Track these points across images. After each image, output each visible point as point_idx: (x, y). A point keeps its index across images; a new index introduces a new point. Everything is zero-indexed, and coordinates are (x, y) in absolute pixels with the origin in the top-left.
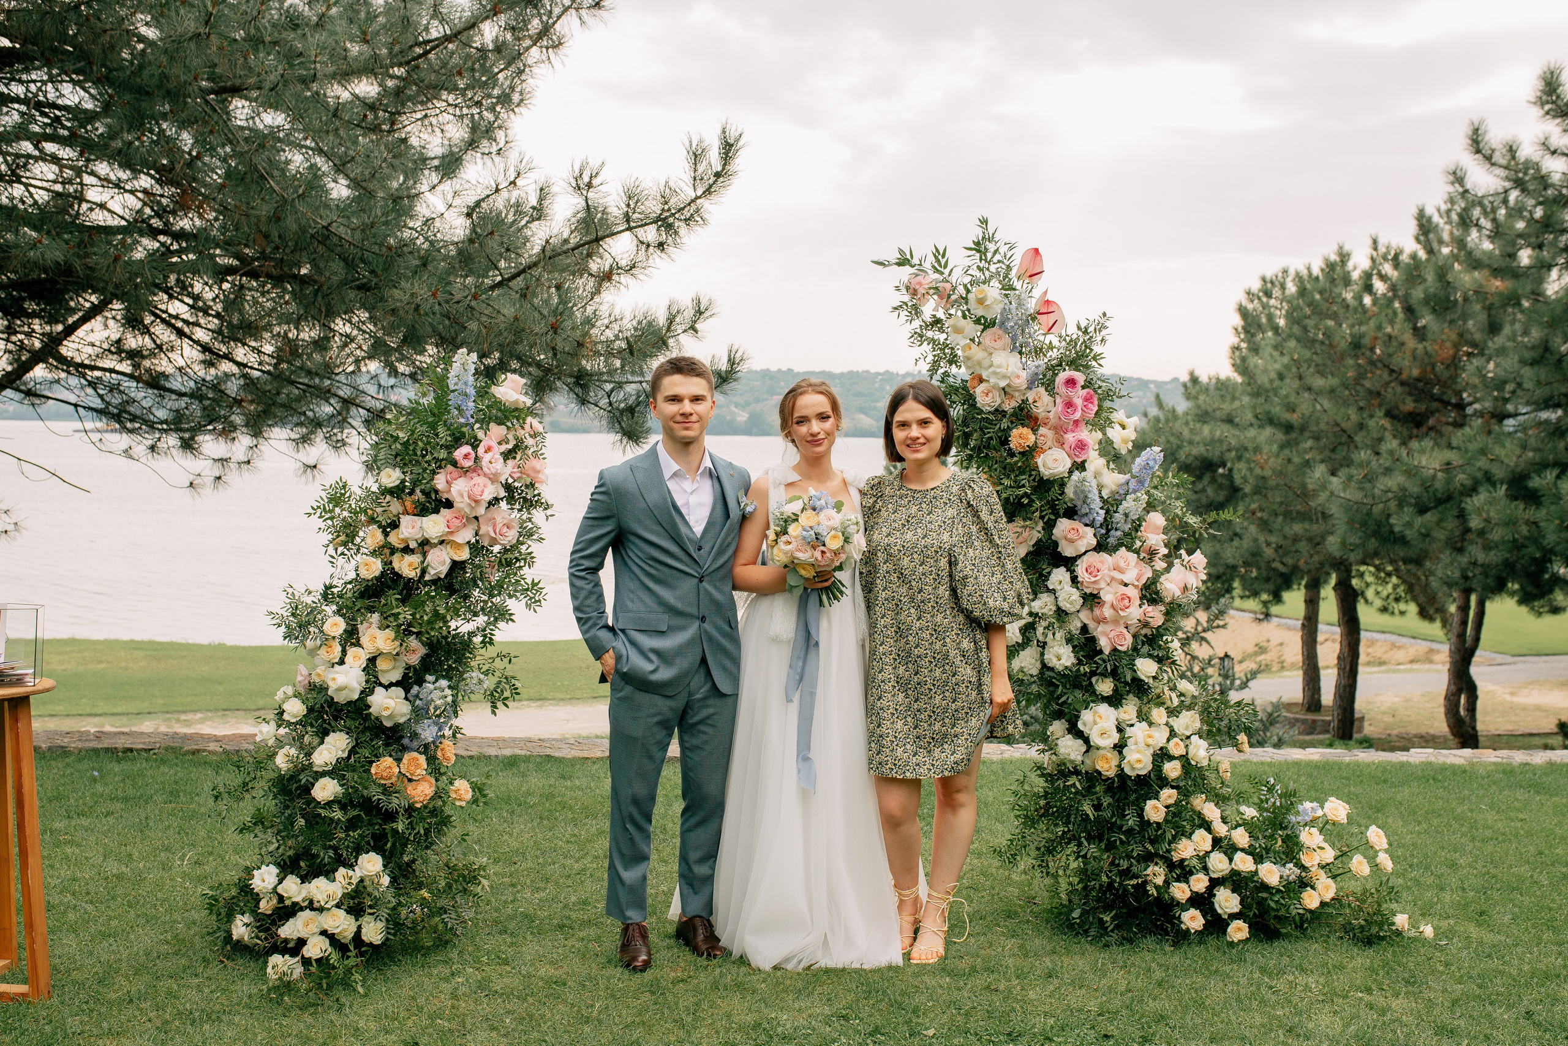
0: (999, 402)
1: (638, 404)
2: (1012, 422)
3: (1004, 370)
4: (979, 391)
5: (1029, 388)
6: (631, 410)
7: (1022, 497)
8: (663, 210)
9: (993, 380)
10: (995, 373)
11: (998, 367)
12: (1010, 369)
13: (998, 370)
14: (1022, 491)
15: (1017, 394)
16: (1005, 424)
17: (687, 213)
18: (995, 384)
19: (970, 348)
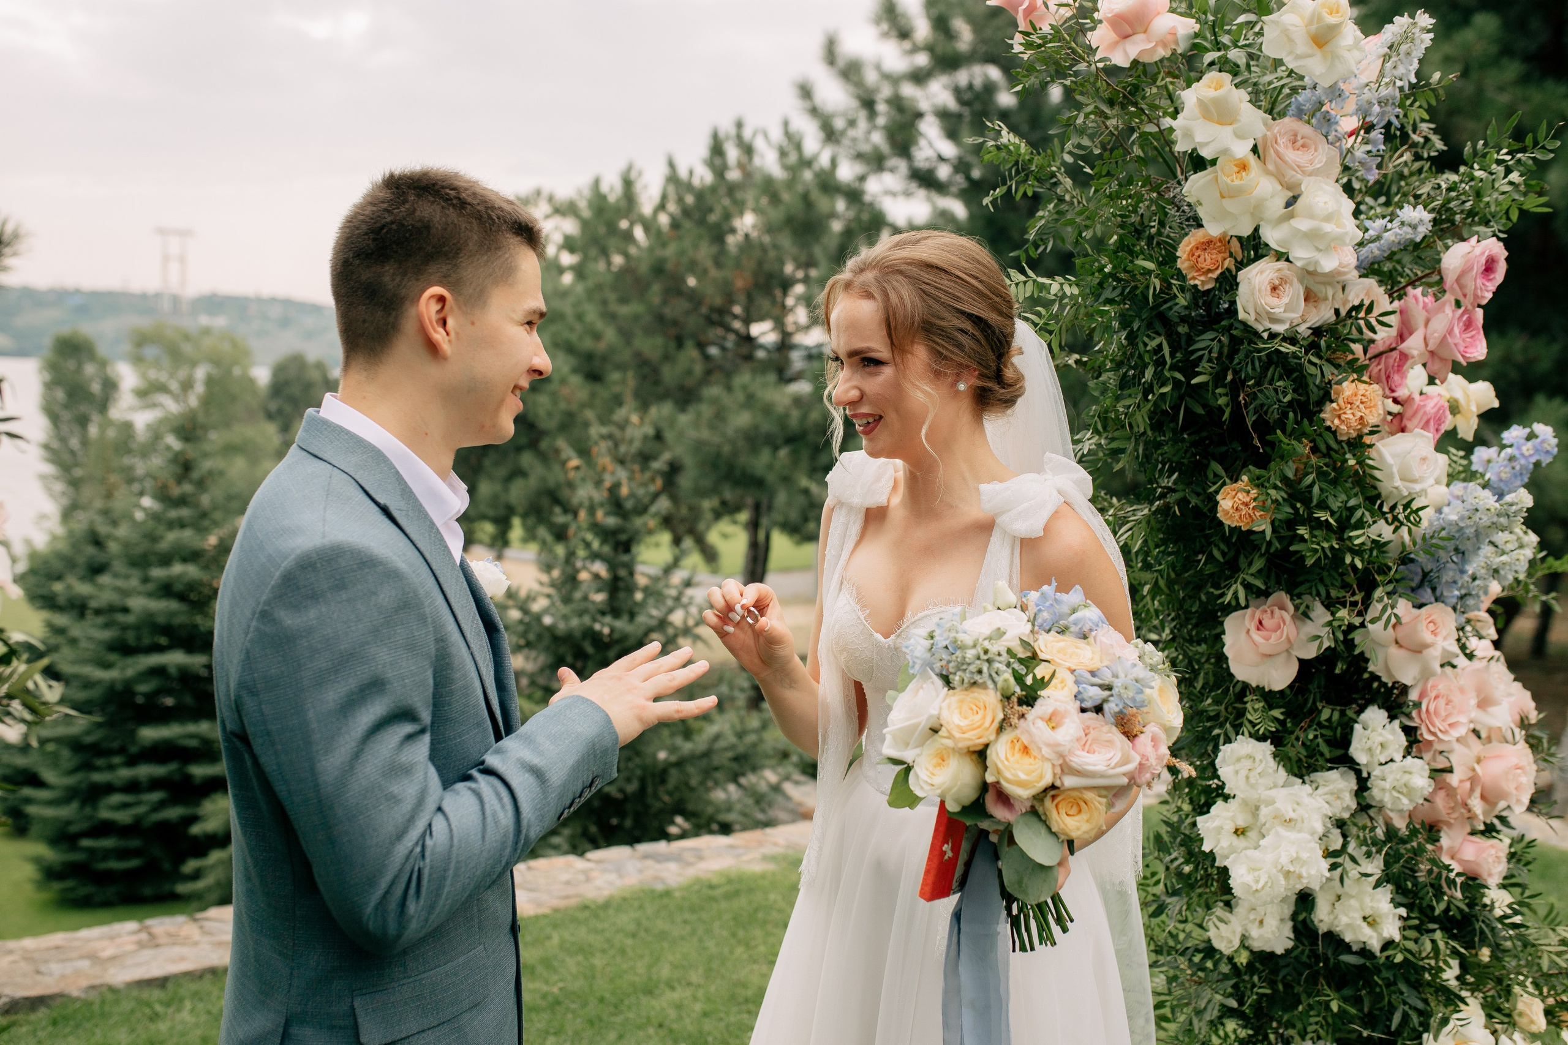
0: (1292, 310)
2: (1329, 363)
3: (1337, 229)
4: (1249, 277)
15: (1328, 293)
18: (1308, 264)
19: (1243, 167)
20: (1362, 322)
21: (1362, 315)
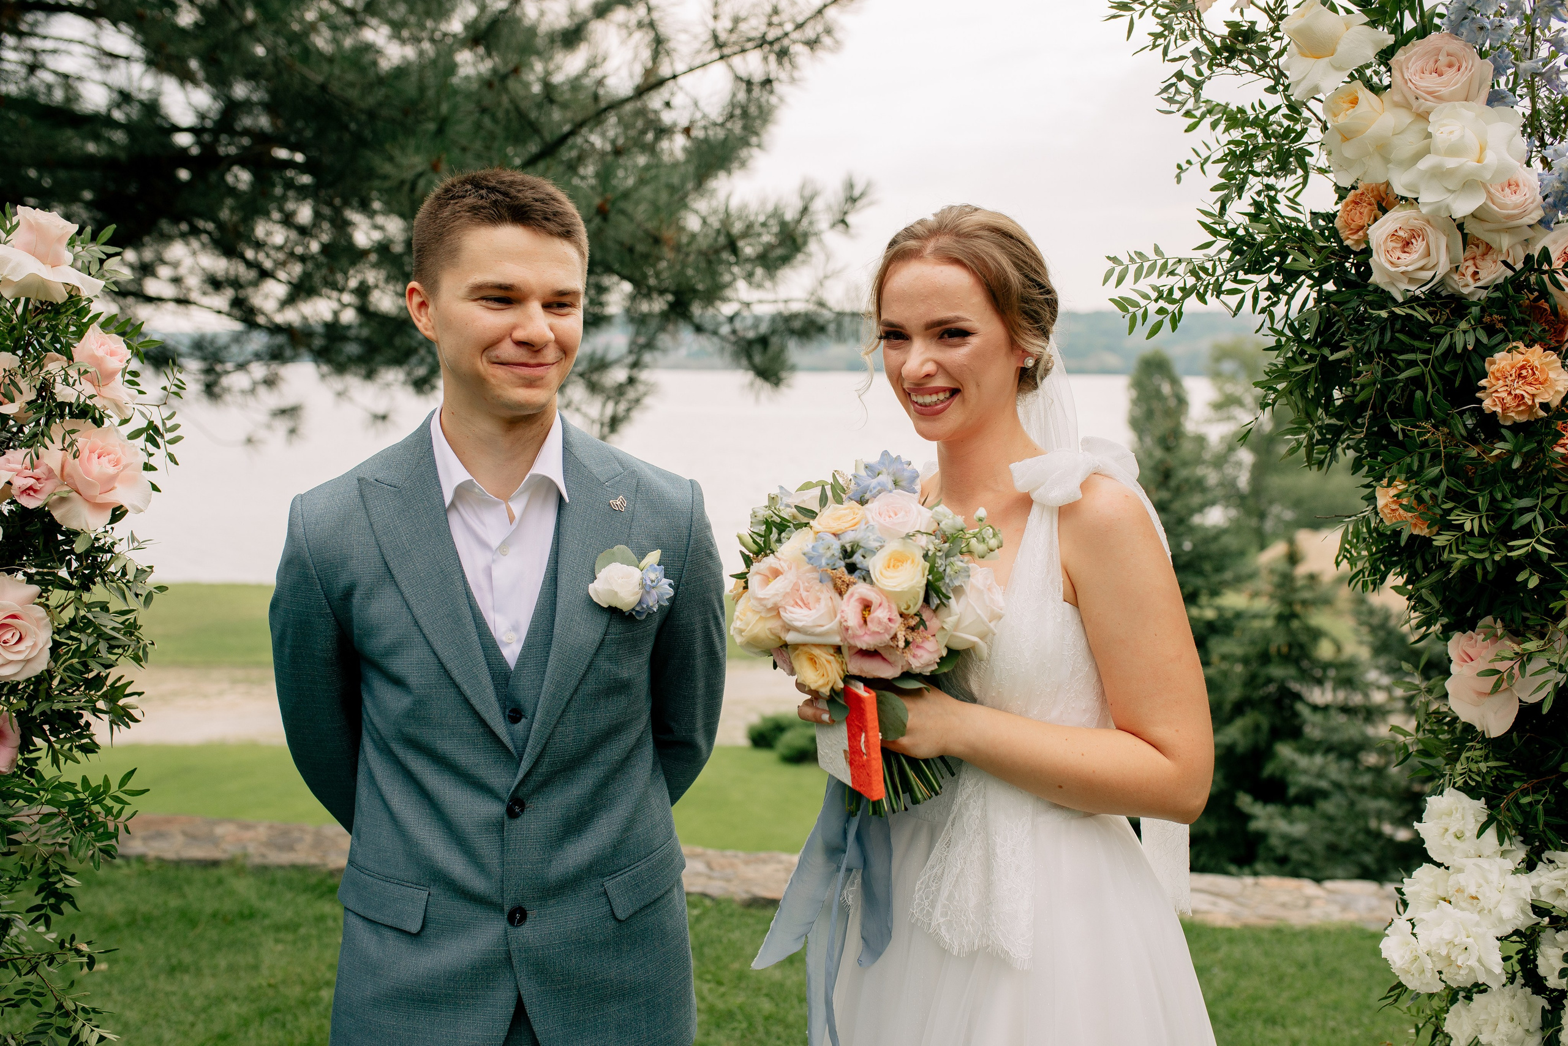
0: (1443, 268)
1: (774, 332)
2: (1491, 331)
3: (1468, 163)
4: (1380, 232)
5: (1545, 223)
6: (763, 341)
7: (1516, 565)
8: (770, 24)
9: (1428, 198)
10: (1438, 174)
11: (1454, 150)
12: (1490, 158)
13: (1451, 163)
14: (1520, 548)
15: (1505, 242)
16: (1464, 336)
17: (810, 32)
18: (1438, 209)
19: (1355, 102)
20: (1545, 277)
21: (1545, 267)
